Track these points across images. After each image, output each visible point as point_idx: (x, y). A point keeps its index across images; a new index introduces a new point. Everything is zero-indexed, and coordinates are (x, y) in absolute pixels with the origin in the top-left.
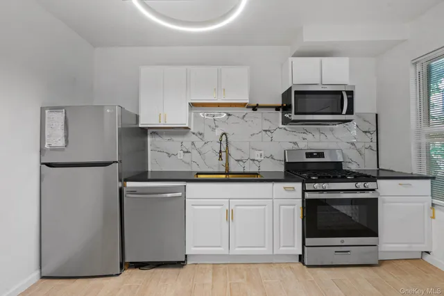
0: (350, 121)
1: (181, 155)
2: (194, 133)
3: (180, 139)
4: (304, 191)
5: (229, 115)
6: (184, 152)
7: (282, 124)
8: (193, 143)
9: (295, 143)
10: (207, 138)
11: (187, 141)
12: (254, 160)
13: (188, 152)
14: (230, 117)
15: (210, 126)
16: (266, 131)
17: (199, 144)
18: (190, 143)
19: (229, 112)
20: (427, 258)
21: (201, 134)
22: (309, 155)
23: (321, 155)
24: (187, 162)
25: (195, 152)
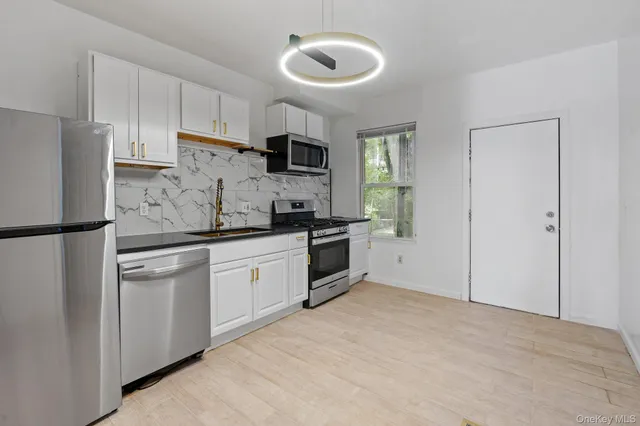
0: (323, 174)
1: (145, 209)
2: (165, 176)
3: (144, 184)
4: (311, 238)
5: (214, 155)
6: (150, 205)
7: (268, 171)
8: (164, 191)
9: (278, 194)
10: (185, 184)
11: (155, 186)
12: (240, 213)
13: (156, 204)
14: (215, 158)
15: (189, 168)
16: (252, 178)
17: (174, 192)
18: (160, 191)
19: (215, 151)
20: (365, 279)
21: (176, 178)
22: (294, 206)
23: (301, 205)
24: (155, 219)
25: (166, 205)
